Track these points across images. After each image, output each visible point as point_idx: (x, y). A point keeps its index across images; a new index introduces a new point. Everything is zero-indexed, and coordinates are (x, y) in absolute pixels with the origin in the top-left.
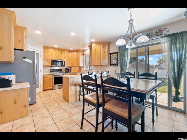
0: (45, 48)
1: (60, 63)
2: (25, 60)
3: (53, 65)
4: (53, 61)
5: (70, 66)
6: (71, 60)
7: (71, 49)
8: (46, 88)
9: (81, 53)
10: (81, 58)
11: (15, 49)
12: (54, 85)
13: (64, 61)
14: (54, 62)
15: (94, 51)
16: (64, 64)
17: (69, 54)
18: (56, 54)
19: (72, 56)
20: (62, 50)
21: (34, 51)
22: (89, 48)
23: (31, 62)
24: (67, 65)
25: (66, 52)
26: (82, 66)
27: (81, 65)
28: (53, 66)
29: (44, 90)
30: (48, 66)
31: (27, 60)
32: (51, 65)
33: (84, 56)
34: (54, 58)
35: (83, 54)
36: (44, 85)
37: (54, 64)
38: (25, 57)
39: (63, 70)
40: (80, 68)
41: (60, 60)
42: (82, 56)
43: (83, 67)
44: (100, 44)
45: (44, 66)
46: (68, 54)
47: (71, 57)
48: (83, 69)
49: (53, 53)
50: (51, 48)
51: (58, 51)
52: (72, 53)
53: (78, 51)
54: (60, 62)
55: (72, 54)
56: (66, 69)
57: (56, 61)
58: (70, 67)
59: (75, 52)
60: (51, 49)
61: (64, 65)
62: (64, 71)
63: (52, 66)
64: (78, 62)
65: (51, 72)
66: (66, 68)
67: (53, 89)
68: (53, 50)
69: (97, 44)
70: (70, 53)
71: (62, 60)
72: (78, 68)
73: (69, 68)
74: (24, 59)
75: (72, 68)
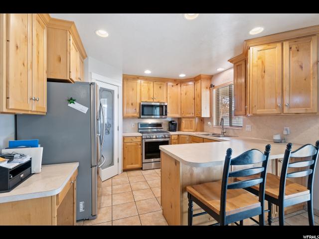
0: (126, 78)
1: (157, 111)
2: (71, 105)
3: (143, 114)
4: (143, 106)
5: (178, 116)
6: (181, 102)
7: (182, 76)
8: (129, 167)
9: (204, 84)
10: (205, 95)
11: (49, 80)
12: (144, 161)
13: (166, 106)
14: (145, 109)
15: (255, 69)
16: (166, 111)
17: (177, 90)
18: (149, 89)
19: (183, 93)
20: (161, 81)
21: (92, 83)
22: (232, 65)
23: (85, 110)
24: (171, 115)
25: (170, 84)
26: (208, 116)
27: (205, 114)
28: (142, 117)
29: (125, 170)
30: (133, 117)
31: (76, 106)
32: (138, 116)
33: (214, 91)
34: (145, 100)
35: (212, 86)
36: (124, 158)
37: (145, 113)
38: (71, 99)
39: (163, 127)
40: (202, 120)
41: (158, 104)
42: (208, 92)
43: (210, 119)
44: (282, 42)
45: (125, 118)
46: (173, 88)
47: (181, 94)
48: (209, 123)
49: (142, 89)
50: (138, 78)
51: (152, 84)
52: (182, 85)
53: (196, 79)
54: (159, 108)
55: (184, 87)
56: (171, 122)
57: (152, 106)
58: (179, 119)
59: (191, 83)
60: (139, 81)
61: (166, 115)
62: (165, 127)
63: (140, 118)
64: (198, 107)
65: (140, 130)
66: (170, 120)
67: (141, 169)
68: (142, 82)
69: (268, 44)
70: (179, 85)
71: (162, 104)
72: (197, 120)
73: (177, 122)
74: (69, 105)
75: (184, 121)
